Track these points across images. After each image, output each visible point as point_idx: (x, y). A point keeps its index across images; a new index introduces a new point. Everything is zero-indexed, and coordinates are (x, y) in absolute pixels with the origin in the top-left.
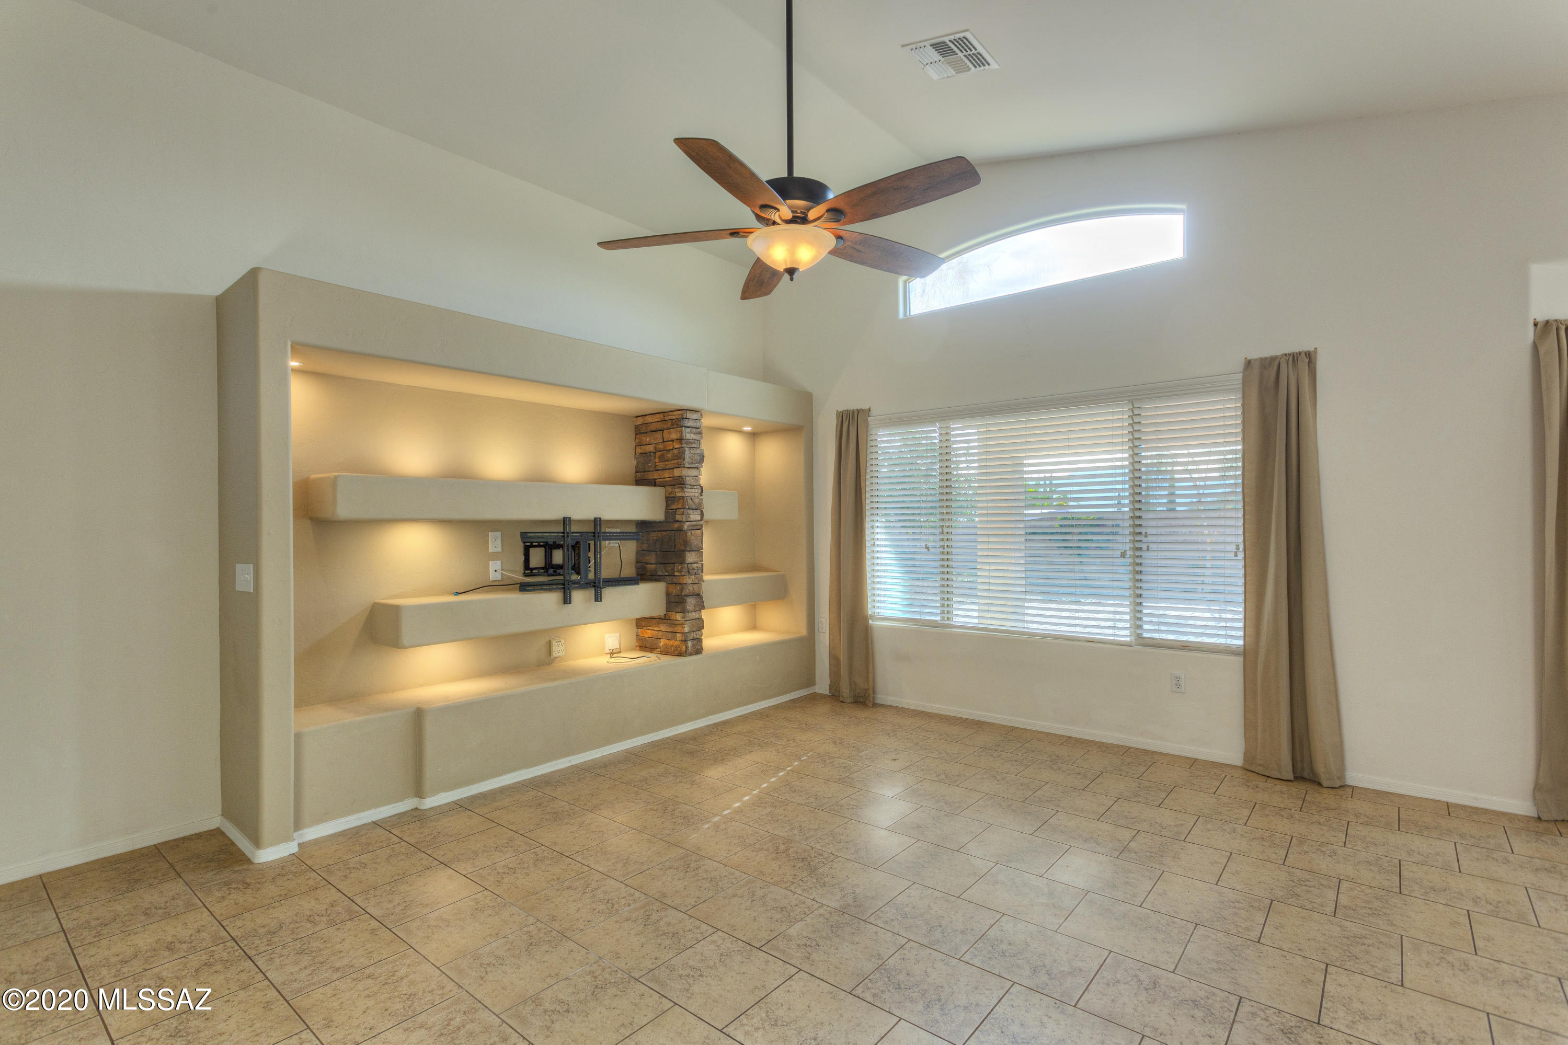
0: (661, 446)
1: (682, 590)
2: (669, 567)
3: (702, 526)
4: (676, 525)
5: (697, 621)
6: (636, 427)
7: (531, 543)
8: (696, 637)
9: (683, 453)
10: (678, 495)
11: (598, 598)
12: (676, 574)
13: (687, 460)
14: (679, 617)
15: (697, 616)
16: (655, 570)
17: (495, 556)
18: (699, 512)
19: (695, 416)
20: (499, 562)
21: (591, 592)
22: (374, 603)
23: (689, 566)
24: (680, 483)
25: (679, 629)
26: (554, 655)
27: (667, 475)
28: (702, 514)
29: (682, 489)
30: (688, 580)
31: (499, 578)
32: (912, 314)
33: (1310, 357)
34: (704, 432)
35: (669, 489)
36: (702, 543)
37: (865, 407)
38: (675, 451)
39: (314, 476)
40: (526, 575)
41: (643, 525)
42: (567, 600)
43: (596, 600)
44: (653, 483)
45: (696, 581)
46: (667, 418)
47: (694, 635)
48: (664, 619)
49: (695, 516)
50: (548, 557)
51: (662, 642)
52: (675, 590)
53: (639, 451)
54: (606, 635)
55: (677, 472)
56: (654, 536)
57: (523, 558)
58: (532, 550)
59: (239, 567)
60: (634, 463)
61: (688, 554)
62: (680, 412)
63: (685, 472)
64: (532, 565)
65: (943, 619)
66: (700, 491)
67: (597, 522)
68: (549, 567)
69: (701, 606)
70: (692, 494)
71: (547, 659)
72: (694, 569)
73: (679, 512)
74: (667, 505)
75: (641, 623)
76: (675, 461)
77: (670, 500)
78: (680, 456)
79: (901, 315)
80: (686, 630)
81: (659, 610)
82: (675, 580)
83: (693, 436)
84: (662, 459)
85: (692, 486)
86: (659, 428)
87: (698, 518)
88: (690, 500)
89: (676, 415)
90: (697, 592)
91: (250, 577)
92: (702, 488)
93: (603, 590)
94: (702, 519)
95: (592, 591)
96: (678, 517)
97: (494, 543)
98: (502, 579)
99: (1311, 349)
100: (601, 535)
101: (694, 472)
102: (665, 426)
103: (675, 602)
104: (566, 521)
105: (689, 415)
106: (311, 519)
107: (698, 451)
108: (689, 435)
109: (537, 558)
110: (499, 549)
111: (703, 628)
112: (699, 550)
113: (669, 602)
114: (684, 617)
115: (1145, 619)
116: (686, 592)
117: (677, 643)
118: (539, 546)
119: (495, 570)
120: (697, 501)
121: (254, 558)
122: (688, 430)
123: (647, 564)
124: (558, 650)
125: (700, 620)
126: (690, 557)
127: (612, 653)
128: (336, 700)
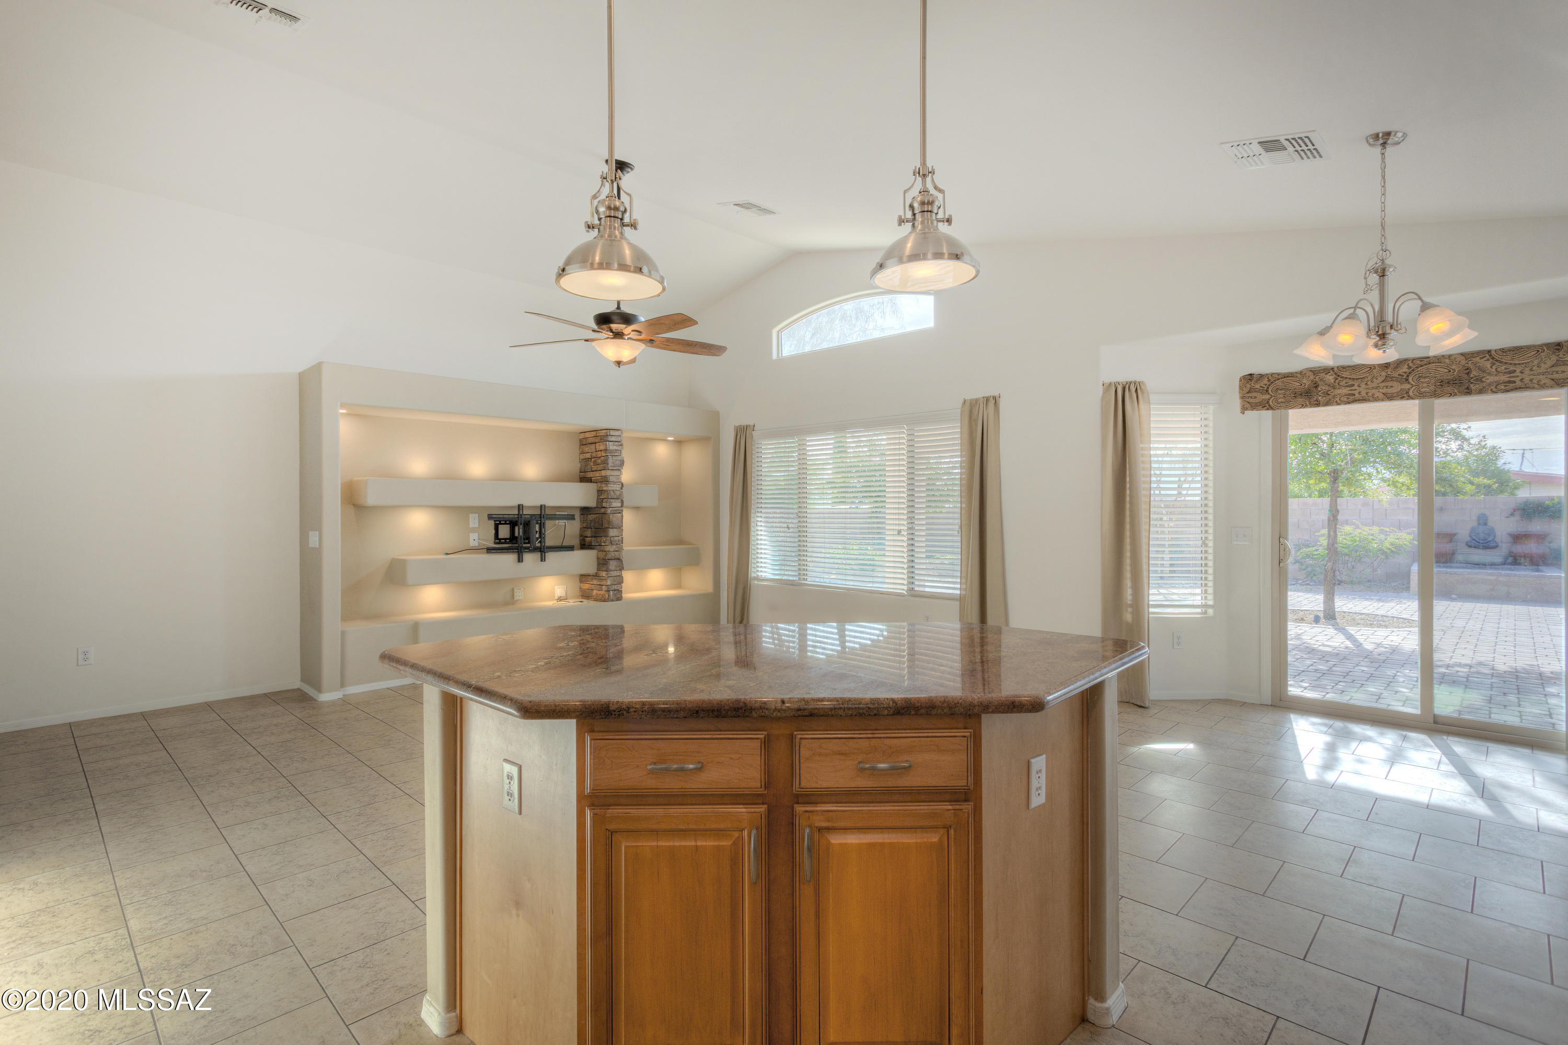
0: (594, 455)
1: (606, 555)
2: (599, 539)
3: (622, 510)
4: (603, 510)
5: (618, 577)
6: (581, 440)
7: (500, 521)
8: (616, 588)
9: (607, 460)
10: (604, 489)
11: (543, 559)
12: (603, 544)
13: (610, 464)
14: (604, 574)
15: (618, 574)
16: (591, 542)
17: (473, 530)
18: (620, 500)
19: (617, 433)
20: (477, 534)
21: (537, 555)
22: (393, 559)
23: (612, 538)
24: (605, 480)
25: (603, 583)
26: (516, 598)
27: (597, 475)
28: (622, 502)
29: (607, 484)
30: (611, 548)
31: (477, 545)
32: (784, 355)
33: (996, 399)
34: (624, 442)
35: (599, 484)
36: (622, 523)
37: (752, 424)
38: (602, 458)
39: (355, 479)
40: (495, 543)
41: (585, 510)
42: (520, 560)
43: (542, 561)
44: (589, 480)
45: (617, 549)
46: (598, 435)
47: (615, 587)
48: (596, 576)
49: (617, 504)
50: (512, 531)
51: (595, 592)
52: (602, 555)
53: (582, 457)
54: (556, 587)
55: (603, 473)
56: (591, 517)
57: (494, 532)
58: (500, 526)
59: (311, 533)
60: (578, 465)
61: (611, 530)
62: (605, 431)
63: (608, 473)
64: (500, 536)
65: (800, 579)
66: (620, 486)
67: (542, 507)
68: (513, 538)
69: (622, 569)
70: (614, 489)
71: (510, 601)
72: (615, 541)
73: (605, 500)
74: (598, 496)
75: (583, 577)
76: (602, 465)
77: (600, 492)
78: (605, 462)
79: (775, 357)
80: (609, 583)
81: (592, 570)
82: (602, 548)
83: (615, 448)
84: (596, 464)
85: (614, 483)
86: (593, 441)
87: (619, 505)
88: (612, 493)
89: (603, 432)
90: (618, 557)
91: (317, 539)
92: (622, 484)
93: (546, 554)
94: (622, 506)
95: (539, 554)
96: (604, 505)
97: (474, 520)
98: (479, 545)
99: (997, 394)
100: (545, 516)
101: (616, 473)
102: (597, 441)
103: (602, 563)
104: (520, 507)
105: (612, 433)
106: (354, 505)
107: (619, 458)
108: (612, 446)
109: (504, 531)
110: (477, 525)
111: (622, 582)
112: (620, 527)
113: (599, 564)
114: (607, 574)
115: (916, 578)
116: (609, 556)
117: (602, 592)
118: (505, 524)
119: (474, 540)
120: (618, 493)
121: (319, 528)
122: (611, 443)
123: (586, 537)
124: (519, 595)
125: (621, 577)
126: (612, 532)
127: (560, 599)
128: (368, 617)
